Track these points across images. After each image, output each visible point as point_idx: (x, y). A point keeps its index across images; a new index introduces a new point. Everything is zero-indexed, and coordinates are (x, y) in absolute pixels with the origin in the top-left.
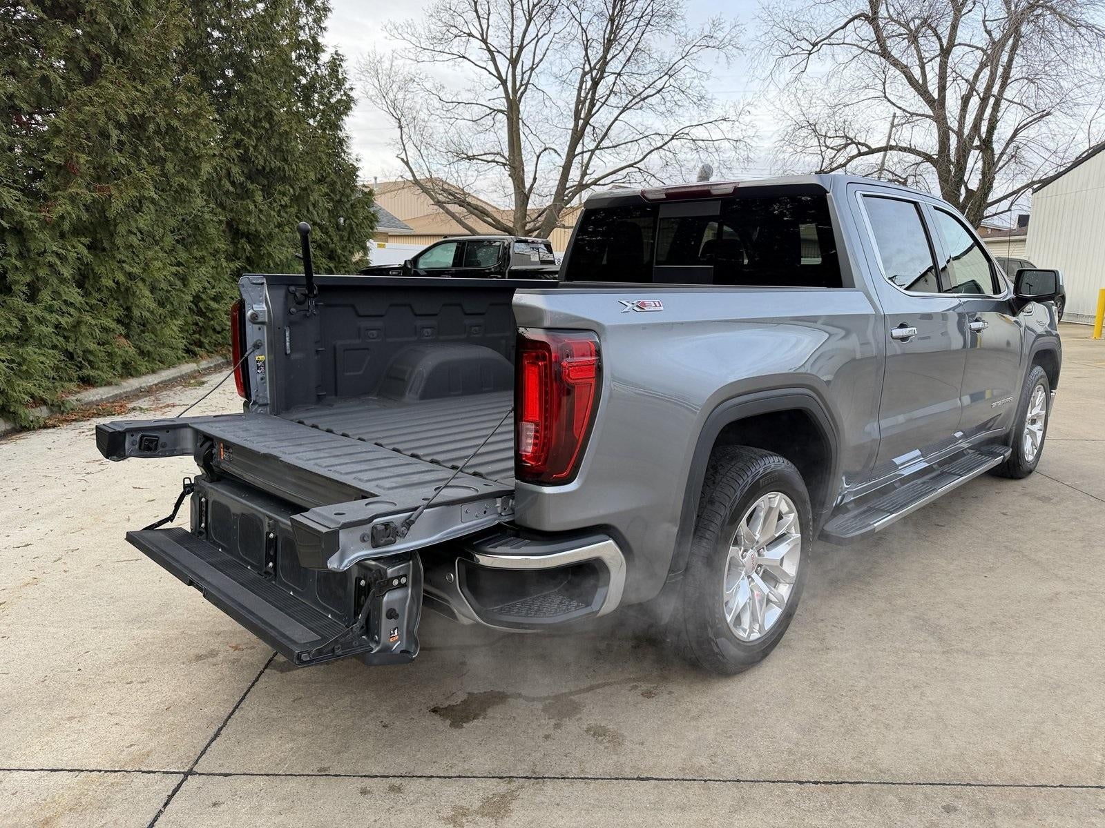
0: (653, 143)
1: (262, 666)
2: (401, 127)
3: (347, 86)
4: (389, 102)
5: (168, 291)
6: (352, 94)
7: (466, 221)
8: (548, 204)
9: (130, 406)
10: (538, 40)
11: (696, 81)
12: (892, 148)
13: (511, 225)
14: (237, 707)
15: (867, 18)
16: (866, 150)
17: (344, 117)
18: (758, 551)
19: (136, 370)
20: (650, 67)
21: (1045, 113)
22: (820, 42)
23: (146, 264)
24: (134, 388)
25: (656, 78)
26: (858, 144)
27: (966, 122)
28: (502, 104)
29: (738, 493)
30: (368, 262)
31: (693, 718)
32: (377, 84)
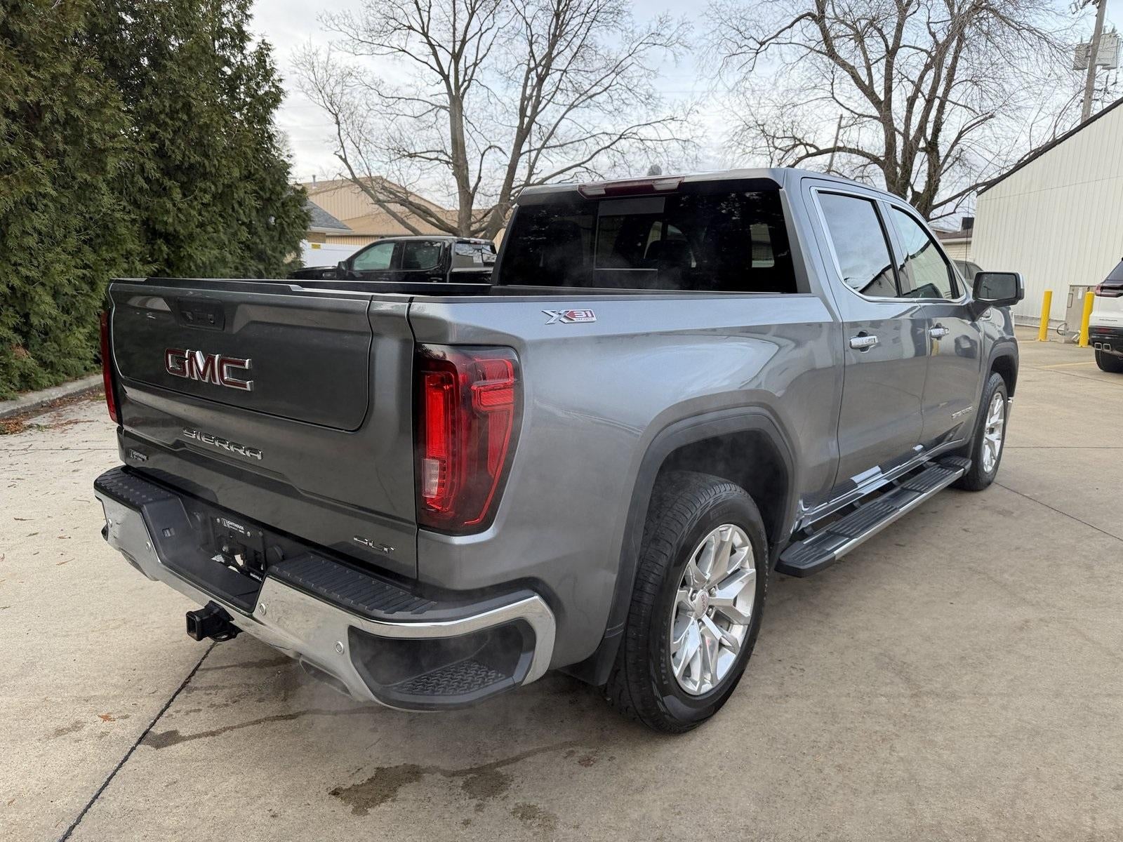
0: (601, 143)
1: (136, 741)
2: (338, 123)
3: (276, 77)
4: (326, 96)
5: (74, 296)
6: (281, 85)
7: (408, 222)
8: (494, 204)
9: (27, 423)
10: (482, 34)
11: (644, 80)
12: (840, 149)
13: (456, 225)
14: (96, 797)
15: (814, 17)
16: (814, 150)
17: (273, 111)
18: (709, 591)
19: (37, 383)
20: (597, 64)
21: (988, 116)
22: (767, 41)
23: (47, 268)
24: (34, 403)
25: (603, 75)
26: (806, 145)
27: (912, 123)
28: (445, 100)
29: (686, 529)
30: (301, 263)
31: (637, 791)
32: (313, 78)
